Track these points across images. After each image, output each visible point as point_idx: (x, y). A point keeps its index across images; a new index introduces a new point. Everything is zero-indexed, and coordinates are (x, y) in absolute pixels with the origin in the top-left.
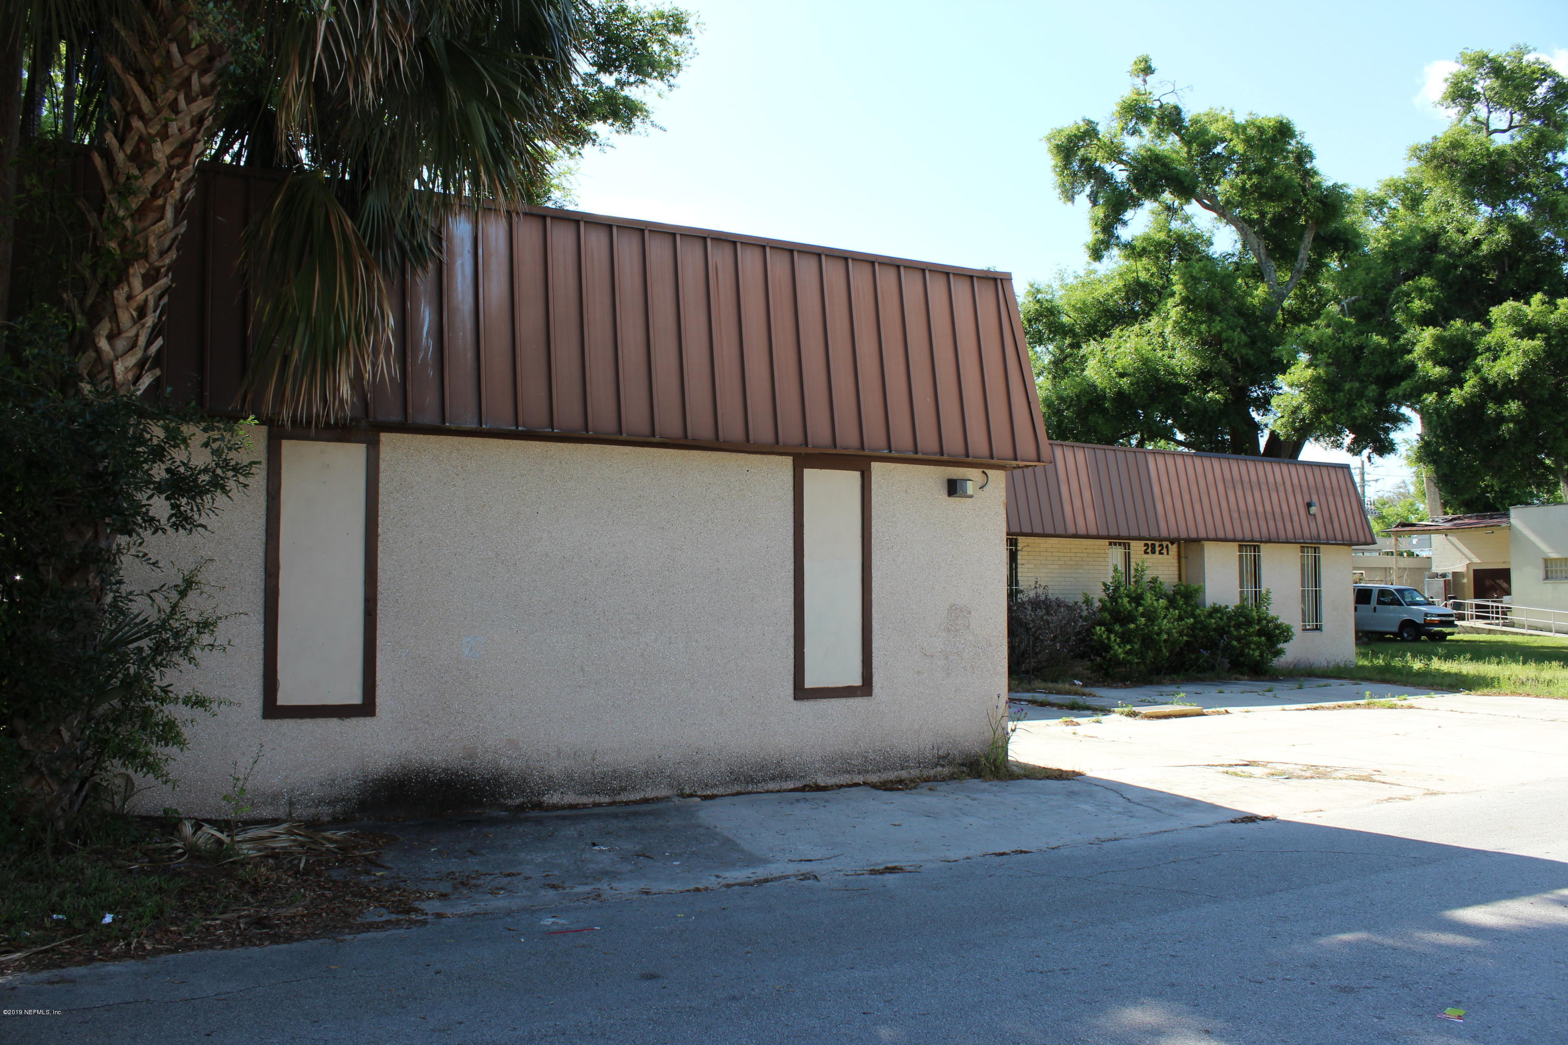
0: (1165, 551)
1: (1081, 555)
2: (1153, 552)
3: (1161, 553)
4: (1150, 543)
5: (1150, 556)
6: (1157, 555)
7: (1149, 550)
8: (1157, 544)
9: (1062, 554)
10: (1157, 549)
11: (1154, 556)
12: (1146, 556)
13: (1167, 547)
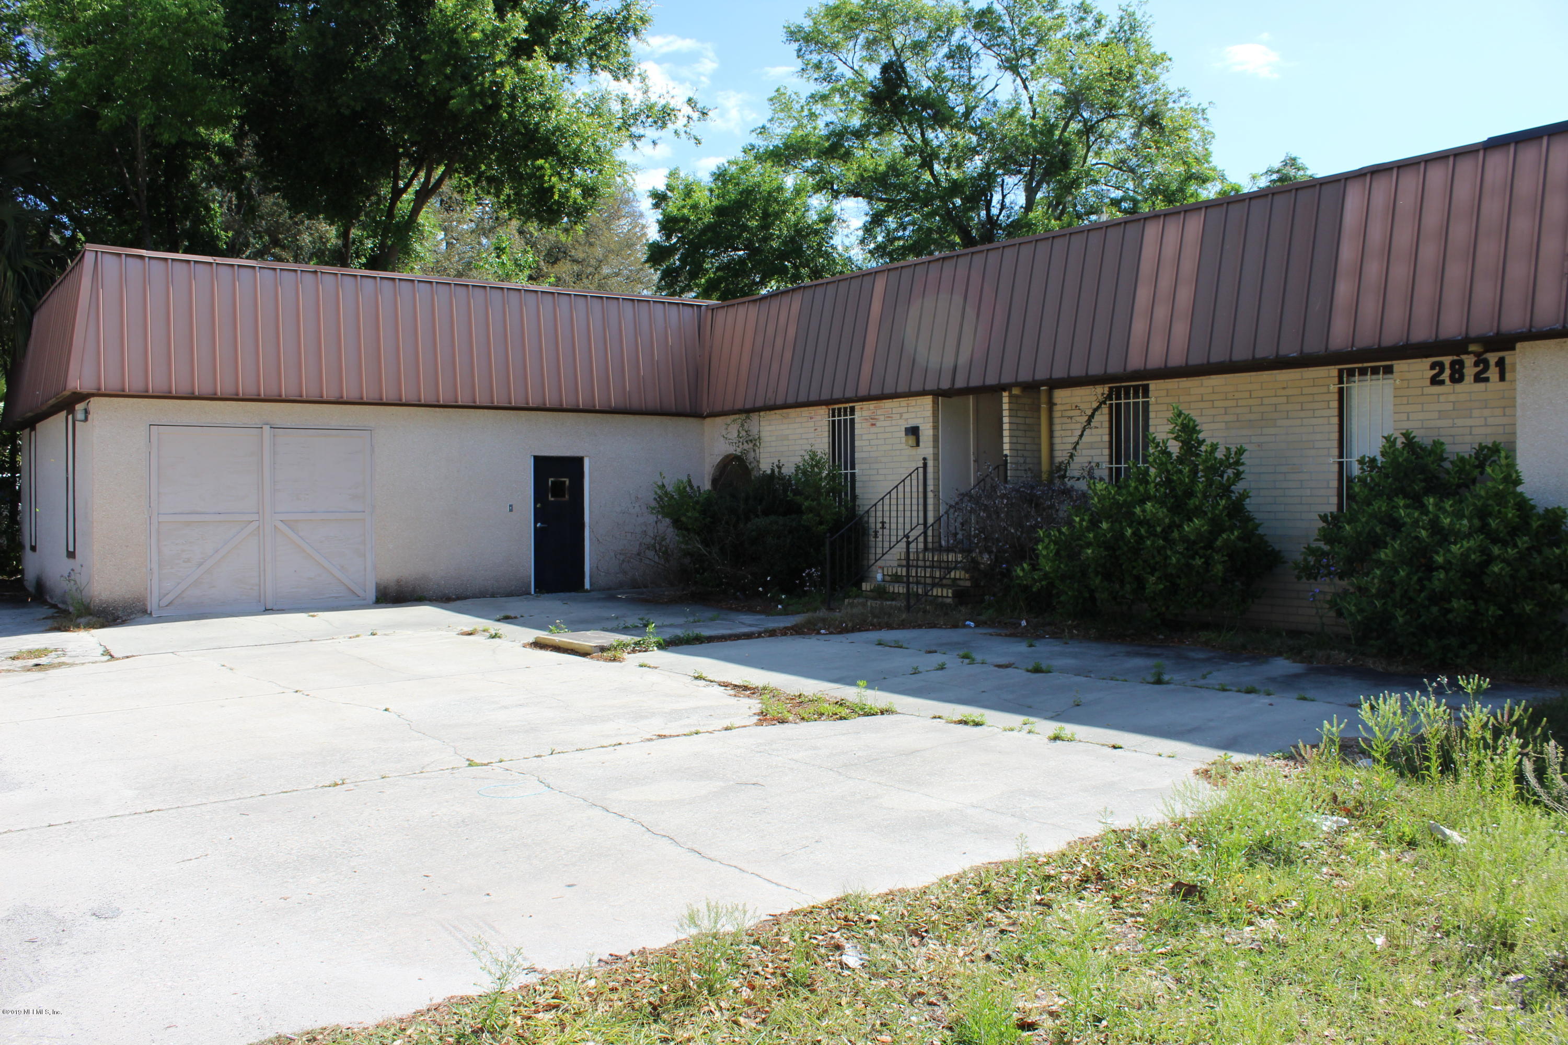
0: (1493, 373)
1: (1274, 400)
2: (1457, 377)
3: (1478, 378)
4: (1447, 360)
5: (1448, 387)
6: (1468, 386)
7: (1446, 375)
8: (1469, 360)
9: (1233, 403)
10: (1470, 371)
11: (1458, 387)
12: (1437, 389)
13: (1501, 363)
